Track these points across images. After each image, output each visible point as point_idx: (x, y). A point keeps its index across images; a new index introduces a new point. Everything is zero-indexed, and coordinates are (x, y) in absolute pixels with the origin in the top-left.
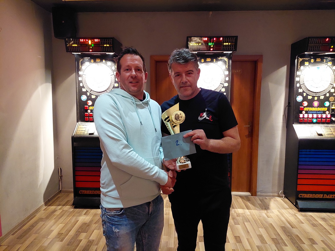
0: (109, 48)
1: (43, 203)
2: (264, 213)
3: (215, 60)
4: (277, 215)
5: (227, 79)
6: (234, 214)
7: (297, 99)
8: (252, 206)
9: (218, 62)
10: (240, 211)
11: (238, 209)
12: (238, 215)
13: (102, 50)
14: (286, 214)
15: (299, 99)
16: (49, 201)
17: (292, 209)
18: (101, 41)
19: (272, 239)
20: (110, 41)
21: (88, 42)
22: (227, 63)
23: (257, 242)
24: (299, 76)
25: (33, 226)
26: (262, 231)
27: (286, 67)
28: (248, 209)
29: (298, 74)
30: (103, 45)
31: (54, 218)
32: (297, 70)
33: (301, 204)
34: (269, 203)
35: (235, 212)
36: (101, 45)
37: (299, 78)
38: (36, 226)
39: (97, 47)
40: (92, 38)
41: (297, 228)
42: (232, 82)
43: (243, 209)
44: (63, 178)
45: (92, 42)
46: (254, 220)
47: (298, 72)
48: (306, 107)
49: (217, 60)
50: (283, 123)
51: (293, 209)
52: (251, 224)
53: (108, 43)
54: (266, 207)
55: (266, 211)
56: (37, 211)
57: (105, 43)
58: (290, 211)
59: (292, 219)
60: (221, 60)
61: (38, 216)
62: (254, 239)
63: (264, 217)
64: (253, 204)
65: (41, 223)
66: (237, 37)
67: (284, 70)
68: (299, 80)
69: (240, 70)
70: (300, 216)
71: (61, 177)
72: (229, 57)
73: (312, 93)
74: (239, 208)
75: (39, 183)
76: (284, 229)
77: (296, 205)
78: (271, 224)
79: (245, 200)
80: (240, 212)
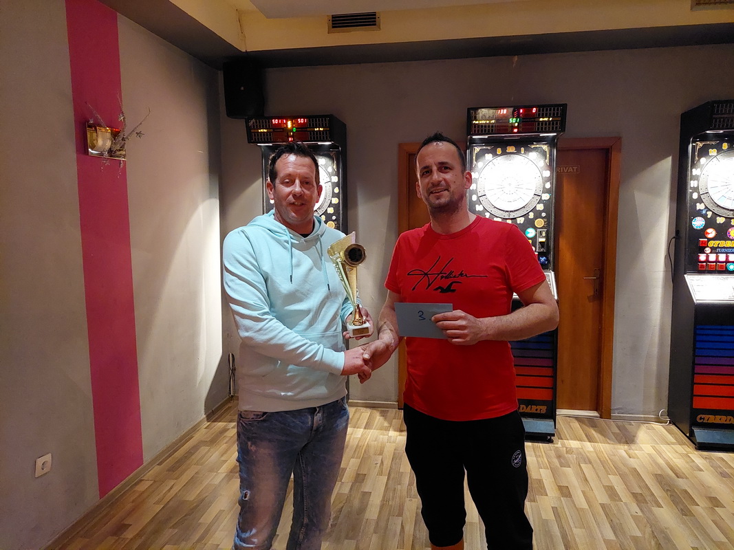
0: (323, 134)
1: (205, 416)
2: (622, 450)
3: (523, 149)
4: (649, 455)
5: (548, 185)
6: (561, 449)
7: (693, 223)
8: (599, 436)
9: (530, 153)
10: (574, 444)
11: (571, 441)
12: (569, 451)
13: (311, 138)
14: (668, 453)
15: (698, 223)
16: (213, 413)
17: (681, 444)
18: (310, 121)
19: (633, 494)
20: (325, 121)
21: (286, 124)
22: (548, 156)
23: (601, 497)
24: (696, 178)
25: (190, 453)
26: (615, 481)
27: (670, 159)
28: (590, 442)
29: (694, 174)
30: (312, 129)
31: (225, 441)
32: (693, 165)
33: (701, 435)
34: (636, 433)
35: (563, 445)
36: (308, 129)
37: (696, 182)
38: (196, 454)
39: (302, 132)
40: (294, 118)
41: (687, 478)
42: (558, 191)
43: (580, 440)
44: (236, 371)
45: (293, 124)
46: (601, 461)
47: (694, 170)
48: (713, 239)
49: (528, 150)
50: (666, 271)
51: (684, 444)
52: (593, 466)
53: (322, 124)
54: (628, 439)
55: (626, 447)
56: (195, 429)
57: (316, 124)
58: (679, 448)
59: (679, 462)
60: (535, 149)
61: (197, 437)
62: (596, 493)
63: (621, 458)
64: (602, 433)
65: (204, 449)
66: (565, 106)
67: (666, 166)
68: (696, 186)
69: (575, 168)
70: (698, 458)
71: (234, 370)
72: (552, 143)
73: (726, 211)
74: (572, 439)
75: (199, 379)
76: (660, 479)
77: (691, 437)
78: (635, 470)
79: (586, 425)
80: (573, 446)
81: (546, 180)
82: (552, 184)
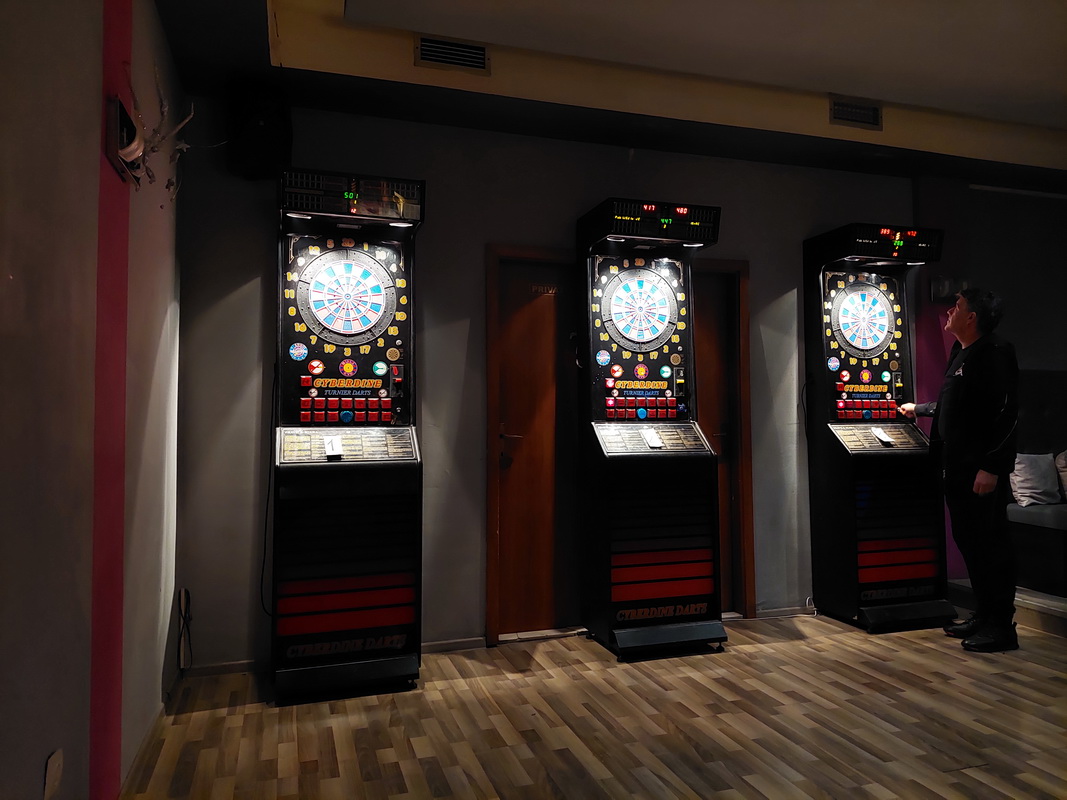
81: (680, 305)
82: (688, 310)
